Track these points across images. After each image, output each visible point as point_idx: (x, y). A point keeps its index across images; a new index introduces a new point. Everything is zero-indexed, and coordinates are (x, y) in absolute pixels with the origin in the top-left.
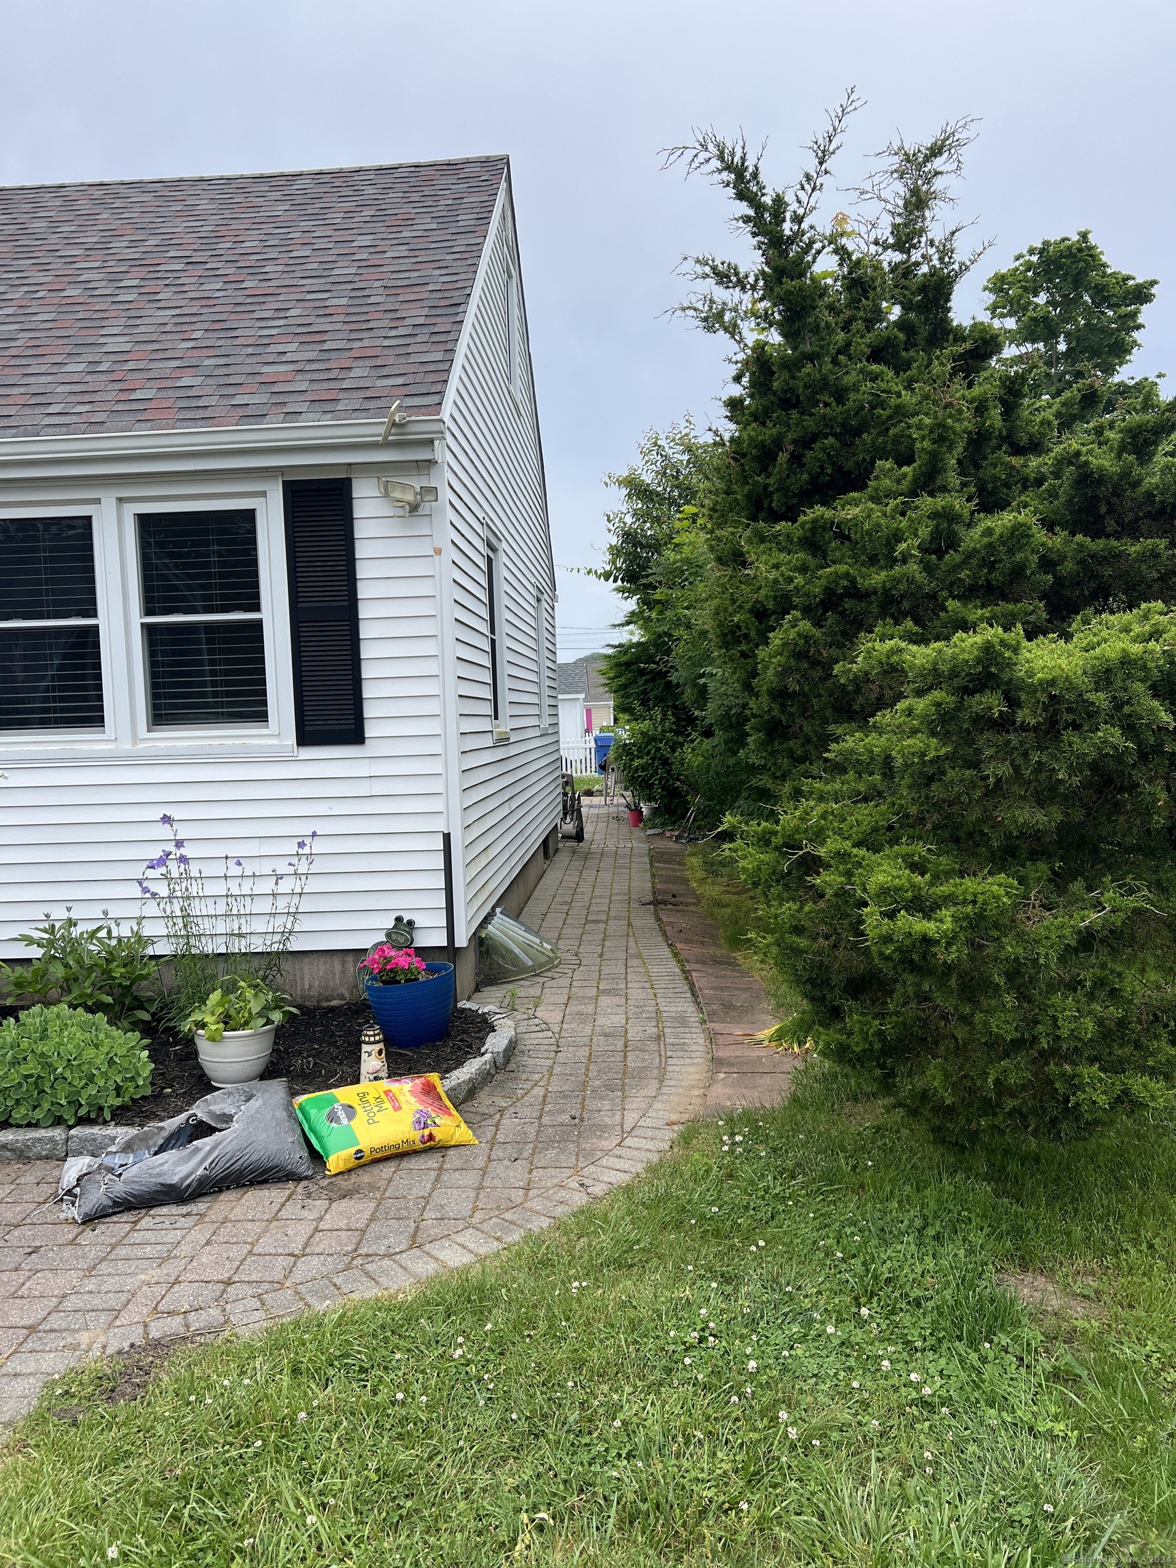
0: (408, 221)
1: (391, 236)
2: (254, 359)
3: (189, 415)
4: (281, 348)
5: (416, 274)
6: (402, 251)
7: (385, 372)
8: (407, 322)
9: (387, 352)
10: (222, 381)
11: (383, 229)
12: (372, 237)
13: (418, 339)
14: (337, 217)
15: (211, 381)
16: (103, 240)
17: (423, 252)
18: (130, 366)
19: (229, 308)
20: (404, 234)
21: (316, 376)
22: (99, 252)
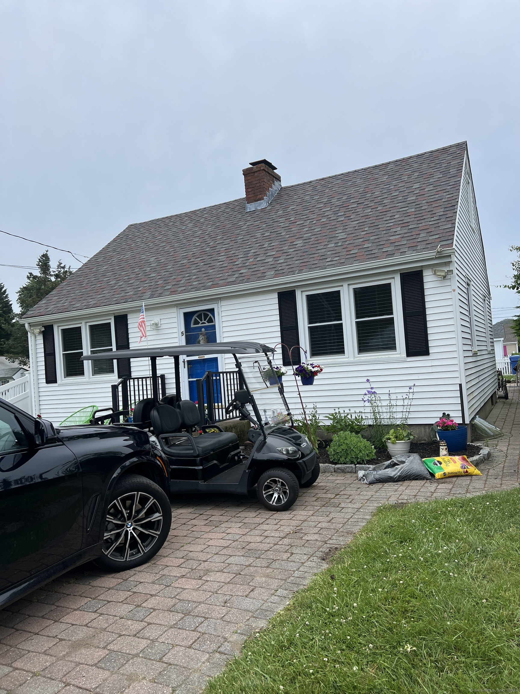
0: (432, 175)
1: (426, 182)
2: (387, 235)
3: (370, 257)
4: (395, 230)
5: (437, 196)
6: (431, 187)
7: (432, 234)
8: (437, 214)
9: (431, 226)
10: (378, 244)
11: (423, 180)
12: (419, 184)
13: (442, 220)
14: (405, 178)
15: (374, 244)
16: (329, 200)
17: (438, 187)
18: (347, 243)
19: (375, 218)
20: (431, 181)
21: (408, 238)
22: (328, 204)
